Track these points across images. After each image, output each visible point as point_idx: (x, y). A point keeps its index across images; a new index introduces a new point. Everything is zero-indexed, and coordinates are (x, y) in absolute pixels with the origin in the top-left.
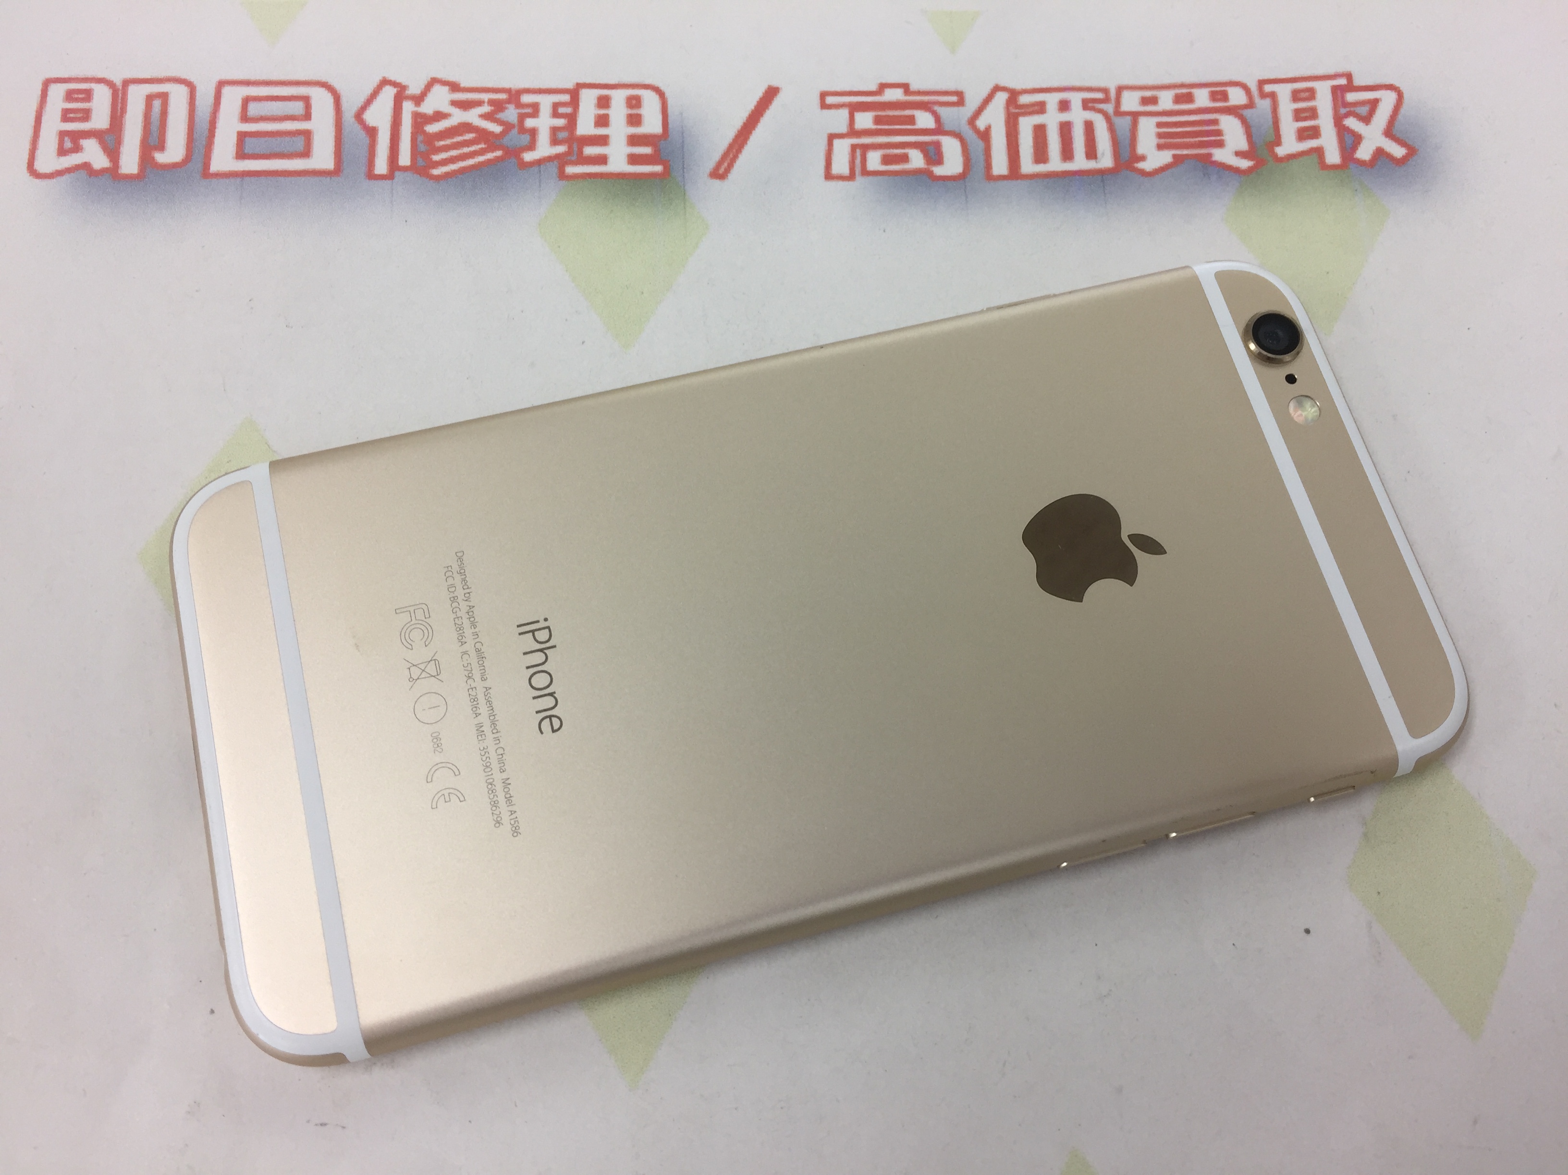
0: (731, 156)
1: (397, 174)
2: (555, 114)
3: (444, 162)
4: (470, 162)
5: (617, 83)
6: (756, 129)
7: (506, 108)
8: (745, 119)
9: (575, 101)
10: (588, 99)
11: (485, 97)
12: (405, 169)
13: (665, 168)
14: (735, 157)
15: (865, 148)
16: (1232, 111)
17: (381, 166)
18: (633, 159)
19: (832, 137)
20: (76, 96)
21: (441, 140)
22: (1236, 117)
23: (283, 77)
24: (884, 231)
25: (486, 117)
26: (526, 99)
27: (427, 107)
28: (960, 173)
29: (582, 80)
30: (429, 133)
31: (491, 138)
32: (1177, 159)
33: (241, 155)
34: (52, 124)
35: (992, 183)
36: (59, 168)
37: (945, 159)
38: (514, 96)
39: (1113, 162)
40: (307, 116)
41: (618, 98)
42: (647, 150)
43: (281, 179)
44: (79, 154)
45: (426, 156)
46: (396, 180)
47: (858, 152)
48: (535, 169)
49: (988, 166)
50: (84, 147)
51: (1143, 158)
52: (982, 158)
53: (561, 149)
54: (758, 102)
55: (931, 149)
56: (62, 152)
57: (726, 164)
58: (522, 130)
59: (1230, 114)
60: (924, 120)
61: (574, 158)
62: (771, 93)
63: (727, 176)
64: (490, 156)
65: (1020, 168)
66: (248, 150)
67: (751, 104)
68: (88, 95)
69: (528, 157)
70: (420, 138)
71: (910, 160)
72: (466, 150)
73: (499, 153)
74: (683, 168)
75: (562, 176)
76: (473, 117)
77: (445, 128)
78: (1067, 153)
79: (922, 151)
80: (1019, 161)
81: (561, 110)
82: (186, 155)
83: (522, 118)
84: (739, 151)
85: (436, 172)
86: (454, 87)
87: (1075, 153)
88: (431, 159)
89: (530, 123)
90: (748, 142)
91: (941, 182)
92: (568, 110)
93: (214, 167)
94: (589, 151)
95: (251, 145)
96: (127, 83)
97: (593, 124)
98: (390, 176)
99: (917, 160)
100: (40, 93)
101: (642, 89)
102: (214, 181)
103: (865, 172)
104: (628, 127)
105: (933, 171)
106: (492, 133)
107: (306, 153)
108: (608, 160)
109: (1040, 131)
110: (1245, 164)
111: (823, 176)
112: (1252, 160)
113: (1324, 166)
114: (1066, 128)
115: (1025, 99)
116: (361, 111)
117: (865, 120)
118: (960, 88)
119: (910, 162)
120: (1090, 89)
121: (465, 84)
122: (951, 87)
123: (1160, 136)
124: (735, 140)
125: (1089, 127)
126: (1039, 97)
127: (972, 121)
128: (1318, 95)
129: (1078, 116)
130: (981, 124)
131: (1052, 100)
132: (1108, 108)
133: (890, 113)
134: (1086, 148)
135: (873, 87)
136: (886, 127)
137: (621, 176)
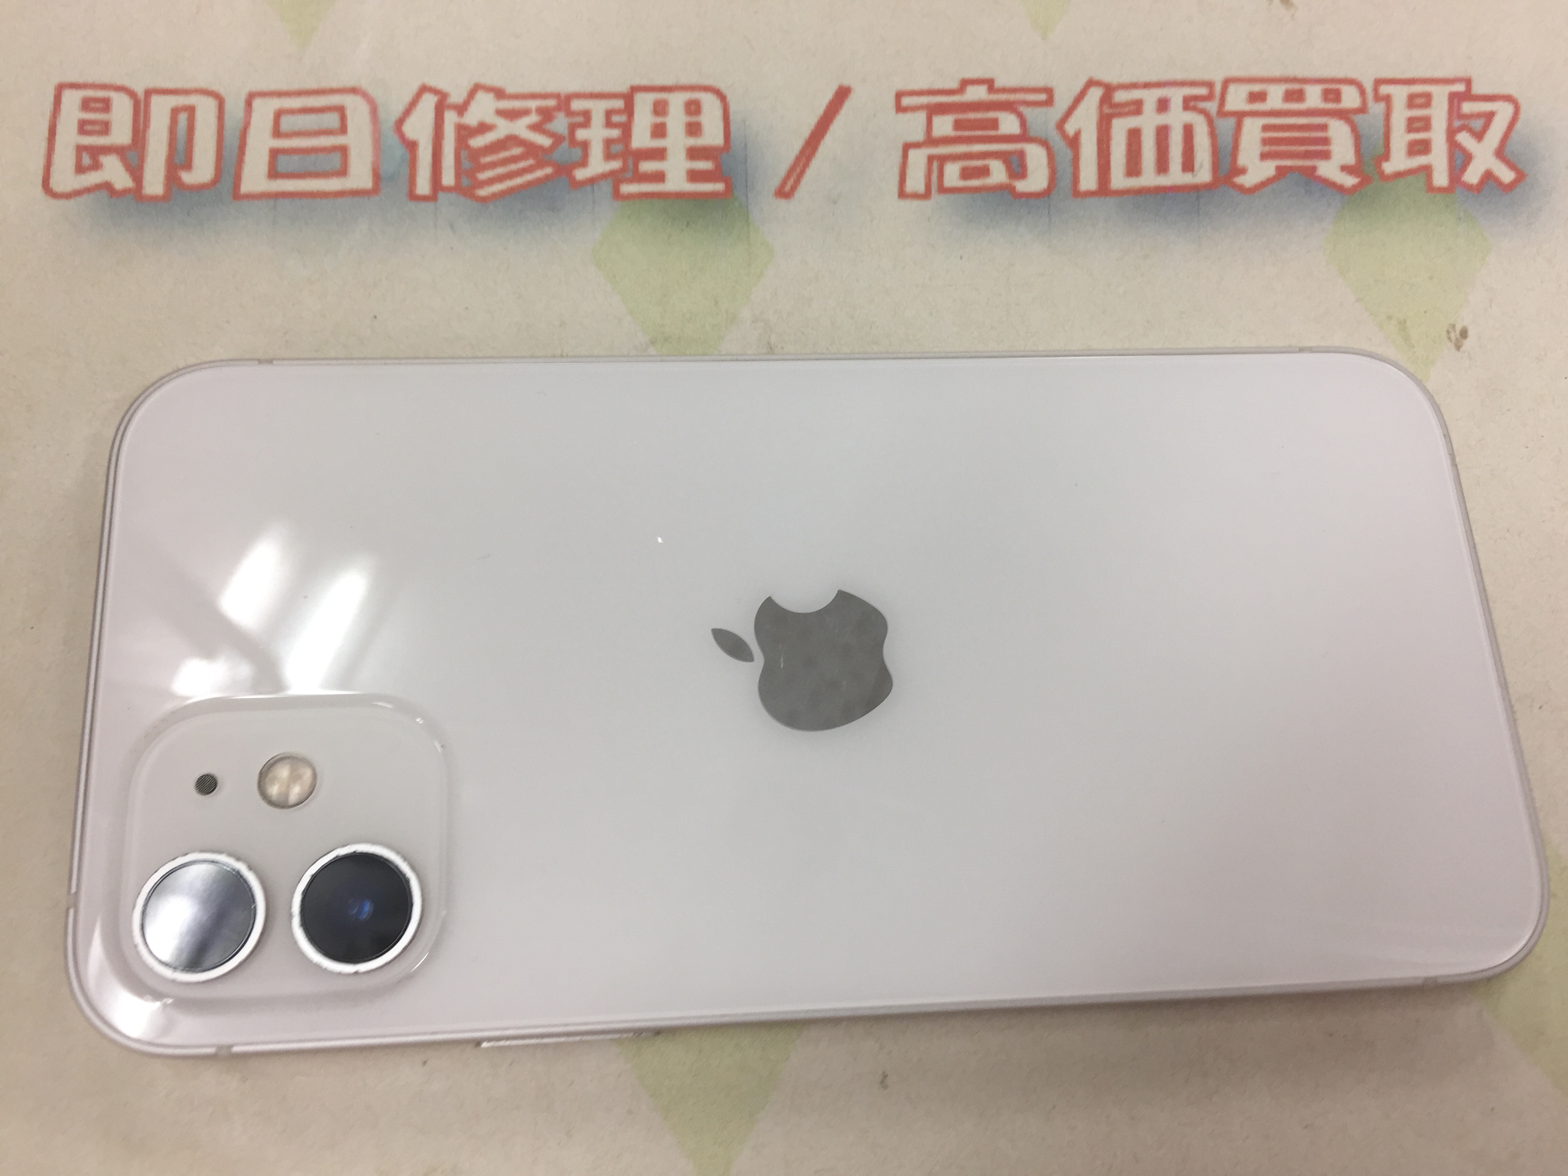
0: (798, 170)
1: (441, 195)
2: (609, 124)
3: (491, 181)
4: (519, 181)
5: (675, 85)
6: (825, 138)
7: (555, 117)
8: (812, 127)
9: (629, 109)
10: (644, 104)
11: (533, 104)
12: (449, 189)
13: (726, 187)
14: (803, 172)
15: (943, 160)
16: (1342, 115)
17: (423, 186)
18: (694, 176)
19: (907, 147)
20: (93, 105)
21: (485, 155)
22: (1346, 122)
23: (313, 85)
24: (961, 258)
25: (535, 128)
26: (577, 105)
27: (472, 118)
28: (1044, 189)
29: (638, 81)
30: (474, 147)
31: (540, 153)
32: (1281, 172)
33: (274, 174)
34: (68, 138)
35: (1079, 200)
36: (78, 187)
37: (1029, 171)
38: (564, 101)
39: (1211, 176)
40: (343, 129)
41: (677, 102)
42: (705, 165)
43: (317, 201)
44: (99, 172)
45: (471, 174)
46: (440, 202)
47: (935, 165)
48: (589, 188)
49: (1076, 180)
50: (104, 163)
51: (1243, 171)
52: (1069, 170)
53: (616, 165)
54: (827, 105)
55: (1014, 160)
56: (80, 169)
57: (792, 181)
58: (573, 141)
59: (1341, 119)
60: (1009, 124)
61: (629, 175)
62: (842, 94)
63: (793, 195)
64: (539, 173)
65: (1110, 183)
66: (281, 168)
67: (820, 110)
68: (106, 106)
69: (581, 174)
71: (991, 173)
72: (514, 167)
73: (549, 170)
74: (747, 186)
75: (617, 194)
76: (520, 128)
77: (491, 141)
78: (1162, 166)
79: (1004, 162)
80: (1110, 174)
81: (616, 119)
82: (216, 175)
83: (573, 128)
84: (806, 165)
85: (483, 192)
86: (500, 94)
87: (1171, 164)
88: (476, 179)
89: (581, 134)
90: (816, 154)
91: (1023, 200)
92: (622, 119)
93: (245, 188)
94: (647, 166)
95: (283, 163)
96: (149, 93)
97: (648, 133)
98: (432, 198)
99: (998, 173)
100: (53, 100)
101: (702, 91)
102: (245, 203)
103: (942, 190)
104: (687, 137)
105: (1014, 188)
106: (541, 148)
107: (343, 172)
108: (666, 177)
109: (1134, 136)
110: (1349, 181)
111: (897, 195)
112: (1358, 177)
113: (1431, 188)
114: (1162, 133)
115: (1120, 96)
116: (400, 122)
117: (944, 125)
118: (1049, 85)
119: (991, 176)
120: (1193, 84)
121: (510, 89)
122: (1041, 83)
123: (1265, 142)
124: (802, 152)
125: (1188, 131)
126: (1136, 94)
127: (1061, 125)
128: (1434, 102)
129: (1177, 118)
130: (1070, 128)
131: (1150, 97)
132: (1212, 107)
133: (972, 116)
134: (1183, 157)
135: (954, 85)
136: (967, 133)
137: (680, 196)
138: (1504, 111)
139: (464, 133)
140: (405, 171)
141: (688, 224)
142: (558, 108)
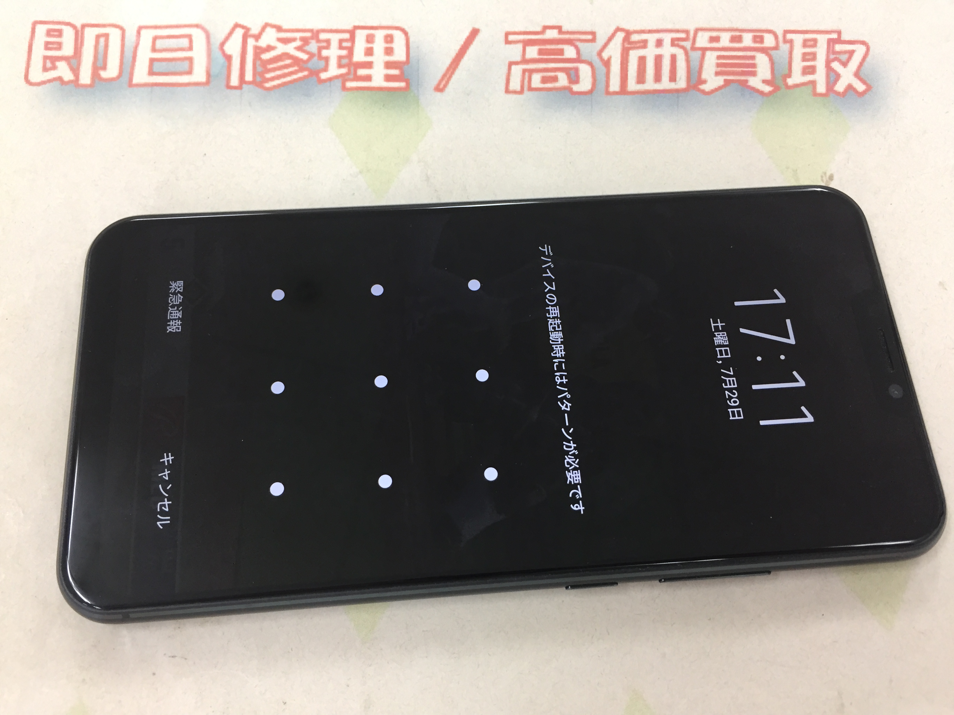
0: (448, 76)
1: (244, 86)
2: (341, 48)
3: (273, 79)
4: (288, 79)
5: (379, 25)
6: (464, 58)
7: (310, 43)
8: (457, 51)
9: (352, 39)
10: (361, 36)
11: (298, 35)
12: (249, 83)
13: (406, 85)
14: (450, 77)
15: (531, 72)
16: (764, 51)
17: (235, 81)
18: (388, 78)
19: (511, 64)
20: (52, 33)
21: (270, 64)
22: (766, 55)
23: (174, 22)
24: (540, 128)
25: (299, 49)
26: (323, 36)
27: (263, 43)
28: (589, 90)
29: (357, 24)
30: (264, 59)
31: (301, 63)
32: (727, 83)
33: (151, 73)
34: (39, 52)
35: (609, 97)
36: (44, 79)
37: (581, 80)
38: (316, 34)
39: (686, 85)
40: (190, 48)
41: (380, 35)
42: (395, 72)
43: (175, 88)
44: (56, 71)
45: (262, 74)
46: (244, 89)
47: (527, 74)
48: (328, 84)
49: (607, 85)
50: (58, 66)
51: (705, 82)
52: (604, 79)
53: (344, 71)
54: (466, 39)
55: (572, 73)
56: (45, 69)
57: (444, 82)
58: (320, 57)
59: (763, 53)
60: (570, 52)
61: (351, 76)
62: (475, 33)
63: (445, 90)
64: (300, 75)
65: (627, 87)
66: (155, 70)
67: (461, 42)
68: (60, 33)
69: (324, 76)
70: (258, 63)
71: (559, 80)
72: (286, 71)
73: (306, 73)
74: (418, 85)
75: (344, 88)
76: (290, 48)
77: (274, 56)
78: (658, 78)
79: (566, 74)
80: (627, 82)
81: (345, 44)
82: (119, 73)
83: (320, 49)
84: (453, 73)
85: (268, 85)
86: (279, 29)
87: (663, 77)
88: (265, 78)
89: (325, 53)
90: (458, 67)
91: (577, 96)
92: (348, 44)
93: (135, 81)
94: (362, 72)
95: (157, 67)
96: (83, 26)
97: (363, 53)
98: (239, 88)
99: (563, 80)
100: (30, 30)
101: (394, 30)
102: (135, 89)
103: (530, 89)
104: (385, 56)
105: (572, 89)
106: (301, 60)
107: (190, 72)
108: (372, 79)
109: (642, 60)
110: (767, 89)
111: (504, 90)
112: (772, 86)
113: (815, 94)
114: (658, 59)
115: (635, 38)
116: (223, 44)
117: (532, 52)
118: (594, 30)
119: (559, 82)
120: (678, 31)
121: (285, 27)
122: (589, 29)
123: (718, 65)
124: (450, 66)
125: (673, 58)
126: (644, 36)
127: (600, 54)
128: (819, 45)
129: (667, 50)
130: (605, 55)
131: (652, 39)
132: (688, 45)
133: (548, 47)
134: (670, 74)
135: (539, 29)
136: (545, 57)
137: (380, 89)
138: (860, 50)
139: (258, 51)
140: (225, 72)
141: (384, 105)
142: (312, 38)
